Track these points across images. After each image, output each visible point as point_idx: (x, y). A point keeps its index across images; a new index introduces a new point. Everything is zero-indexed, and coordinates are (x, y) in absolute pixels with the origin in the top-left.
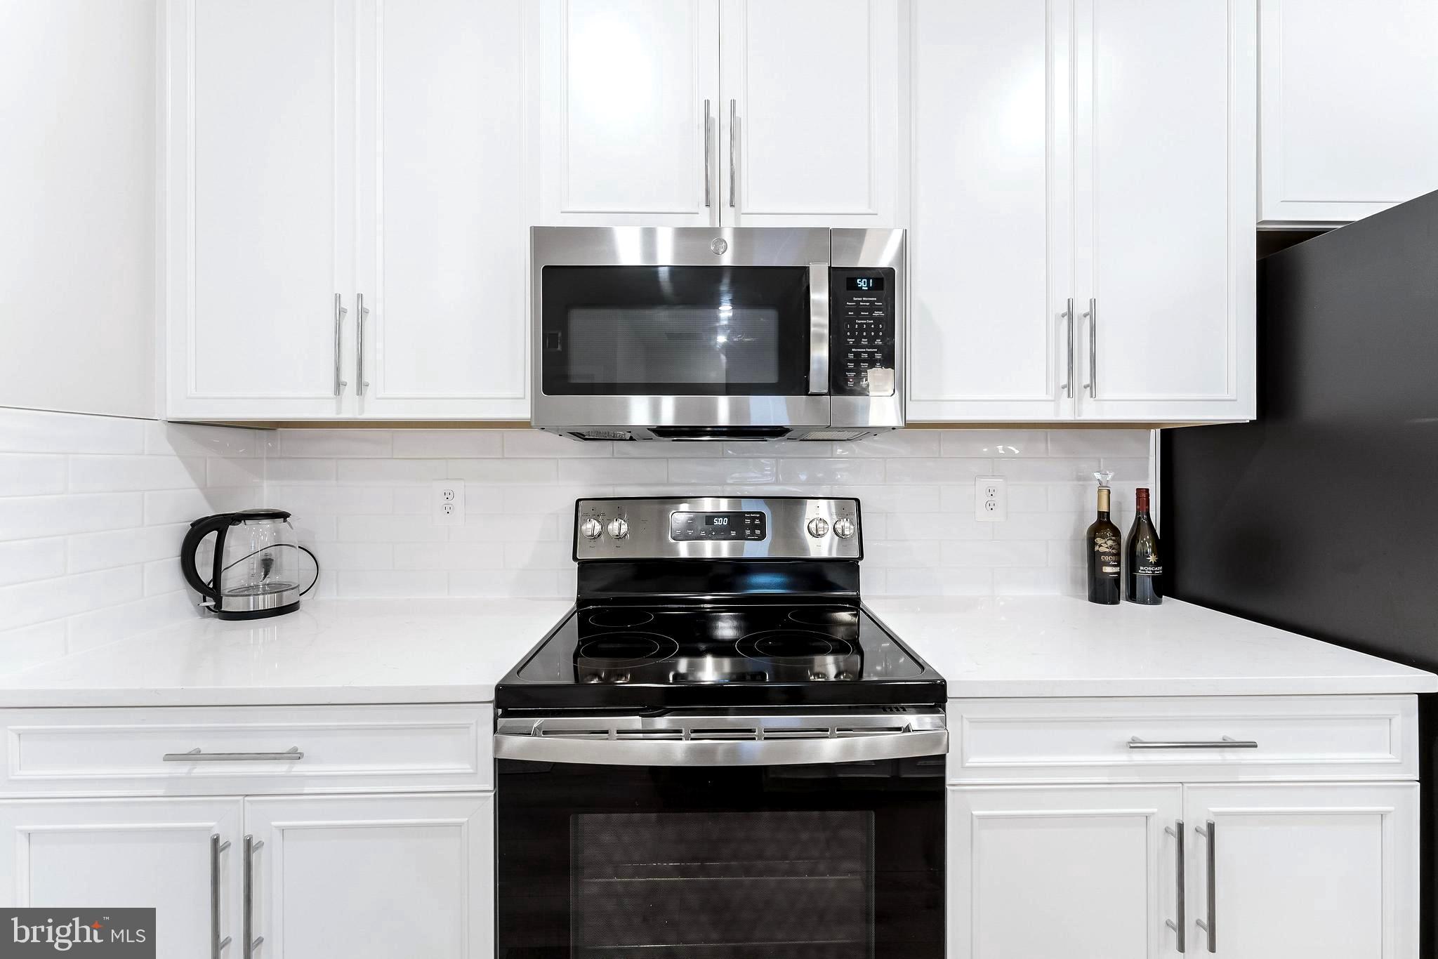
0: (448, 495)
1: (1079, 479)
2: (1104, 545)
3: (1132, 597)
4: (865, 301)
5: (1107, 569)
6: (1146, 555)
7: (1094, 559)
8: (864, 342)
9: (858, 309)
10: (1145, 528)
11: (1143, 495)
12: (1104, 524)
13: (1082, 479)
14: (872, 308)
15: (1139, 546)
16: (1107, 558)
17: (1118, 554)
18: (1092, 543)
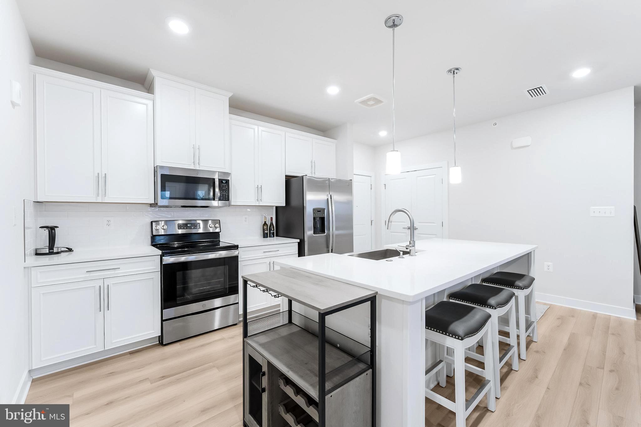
0: (108, 221)
1: (262, 216)
2: (265, 227)
3: (270, 237)
4: (224, 185)
5: (266, 232)
6: (272, 229)
7: (264, 230)
8: (224, 192)
9: (223, 186)
10: (272, 224)
11: (272, 218)
12: (265, 224)
13: (262, 215)
14: (225, 186)
15: (271, 228)
16: (266, 230)
17: (267, 229)
18: (263, 227)
